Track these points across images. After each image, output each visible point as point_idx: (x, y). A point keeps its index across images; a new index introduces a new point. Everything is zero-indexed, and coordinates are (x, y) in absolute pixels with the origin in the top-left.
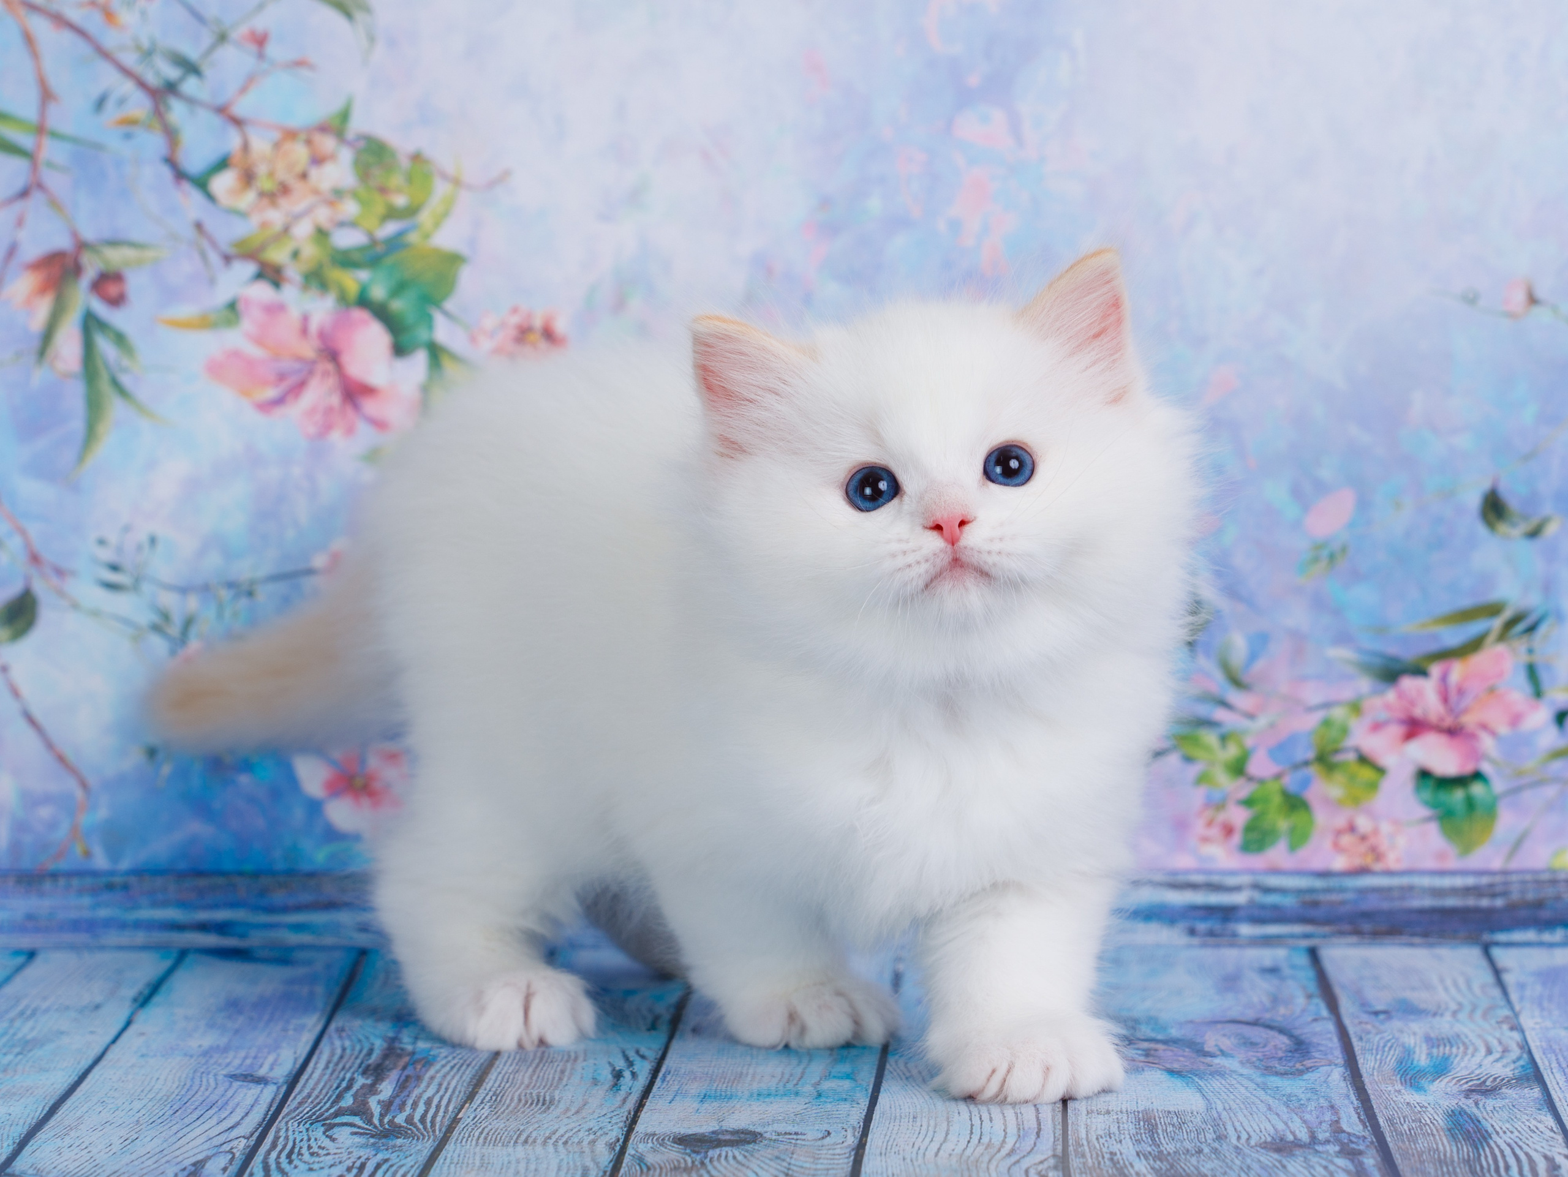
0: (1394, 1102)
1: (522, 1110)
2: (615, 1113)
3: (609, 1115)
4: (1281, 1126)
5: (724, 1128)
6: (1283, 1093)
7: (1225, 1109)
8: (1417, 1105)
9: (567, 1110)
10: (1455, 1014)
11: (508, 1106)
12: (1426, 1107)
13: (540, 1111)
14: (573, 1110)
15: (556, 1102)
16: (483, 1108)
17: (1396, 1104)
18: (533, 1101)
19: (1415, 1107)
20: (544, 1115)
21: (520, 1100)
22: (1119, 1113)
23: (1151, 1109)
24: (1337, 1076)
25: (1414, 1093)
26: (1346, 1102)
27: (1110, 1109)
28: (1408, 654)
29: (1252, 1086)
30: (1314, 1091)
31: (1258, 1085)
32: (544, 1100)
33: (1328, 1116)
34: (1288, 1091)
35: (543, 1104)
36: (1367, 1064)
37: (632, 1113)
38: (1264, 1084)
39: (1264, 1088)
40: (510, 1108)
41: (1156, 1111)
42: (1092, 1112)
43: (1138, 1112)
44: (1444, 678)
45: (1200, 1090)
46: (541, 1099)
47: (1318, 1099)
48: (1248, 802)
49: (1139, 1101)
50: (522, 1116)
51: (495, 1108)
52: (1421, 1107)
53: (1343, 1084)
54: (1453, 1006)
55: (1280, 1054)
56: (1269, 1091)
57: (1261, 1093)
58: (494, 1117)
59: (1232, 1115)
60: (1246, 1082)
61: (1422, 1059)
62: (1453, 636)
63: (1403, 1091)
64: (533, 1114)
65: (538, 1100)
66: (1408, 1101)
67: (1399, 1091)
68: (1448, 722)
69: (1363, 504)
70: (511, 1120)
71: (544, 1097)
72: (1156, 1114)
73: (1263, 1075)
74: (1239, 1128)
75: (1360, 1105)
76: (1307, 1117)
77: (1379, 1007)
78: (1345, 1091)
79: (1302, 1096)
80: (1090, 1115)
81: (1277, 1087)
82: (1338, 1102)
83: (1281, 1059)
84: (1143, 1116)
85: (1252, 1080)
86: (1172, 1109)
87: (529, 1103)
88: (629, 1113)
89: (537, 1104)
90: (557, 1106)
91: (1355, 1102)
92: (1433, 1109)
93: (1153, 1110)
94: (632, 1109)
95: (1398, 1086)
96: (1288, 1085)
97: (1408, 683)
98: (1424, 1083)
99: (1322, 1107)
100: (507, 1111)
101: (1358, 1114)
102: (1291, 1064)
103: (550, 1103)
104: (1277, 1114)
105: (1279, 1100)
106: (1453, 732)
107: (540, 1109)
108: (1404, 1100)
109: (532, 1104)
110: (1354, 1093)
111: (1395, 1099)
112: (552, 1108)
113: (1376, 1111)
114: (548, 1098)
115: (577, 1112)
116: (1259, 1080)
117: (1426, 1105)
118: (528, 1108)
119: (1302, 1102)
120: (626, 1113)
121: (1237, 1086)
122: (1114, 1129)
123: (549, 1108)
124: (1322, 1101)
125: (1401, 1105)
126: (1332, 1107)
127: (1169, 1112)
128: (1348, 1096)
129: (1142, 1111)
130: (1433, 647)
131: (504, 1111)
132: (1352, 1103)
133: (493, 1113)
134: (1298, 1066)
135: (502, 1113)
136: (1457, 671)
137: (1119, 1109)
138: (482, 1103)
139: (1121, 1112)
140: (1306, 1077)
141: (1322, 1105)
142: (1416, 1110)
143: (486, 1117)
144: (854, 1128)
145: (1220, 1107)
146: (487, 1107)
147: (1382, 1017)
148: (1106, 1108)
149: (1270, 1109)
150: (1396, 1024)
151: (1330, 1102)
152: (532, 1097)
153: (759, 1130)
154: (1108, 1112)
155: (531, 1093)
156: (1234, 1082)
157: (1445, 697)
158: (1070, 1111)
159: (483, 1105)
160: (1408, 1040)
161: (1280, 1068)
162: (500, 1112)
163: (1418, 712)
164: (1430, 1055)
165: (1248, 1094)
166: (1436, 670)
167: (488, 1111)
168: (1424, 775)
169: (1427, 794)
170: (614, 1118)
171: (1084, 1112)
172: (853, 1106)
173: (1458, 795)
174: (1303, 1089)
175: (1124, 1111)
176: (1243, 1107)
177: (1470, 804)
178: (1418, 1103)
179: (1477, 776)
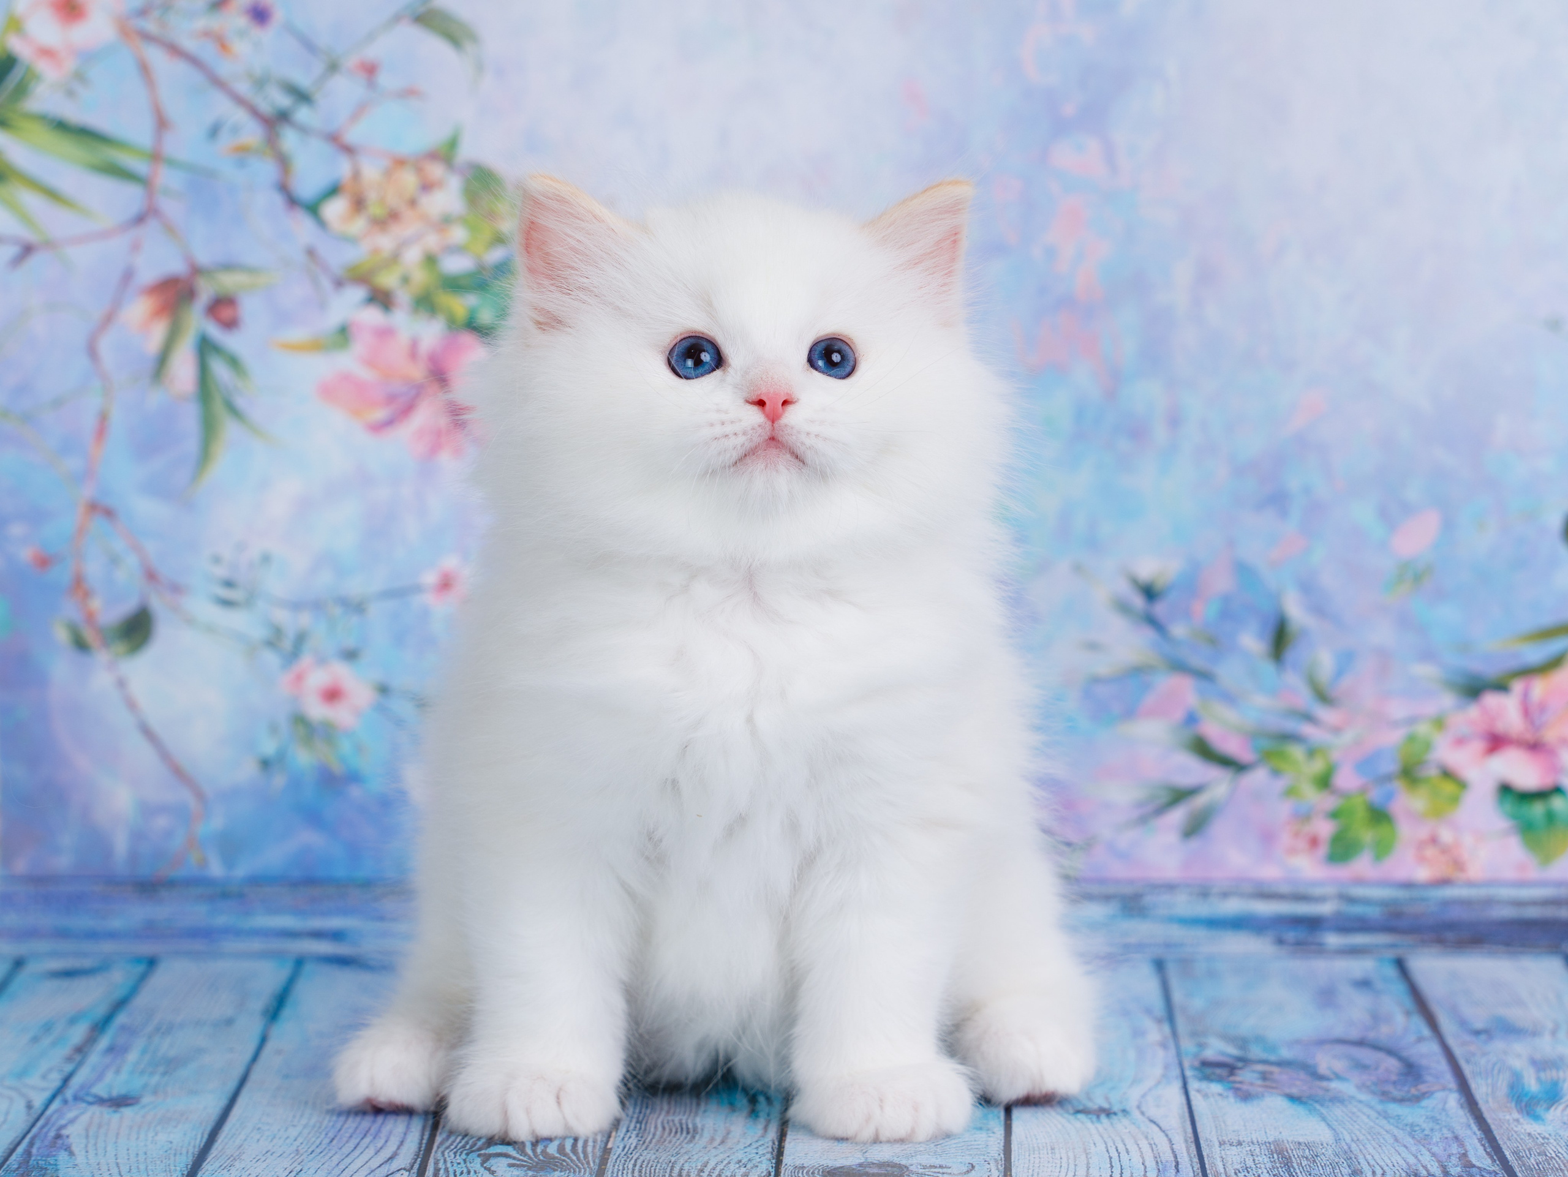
0: (1516, 1132)
1: (668, 1139)
2: (760, 1143)
3: (755, 1145)
4: (1412, 1160)
5: (869, 1160)
6: (1405, 1122)
7: (1353, 1140)
8: (1538, 1136)
9: (712, 1139)
10: (1554, 1033)
11: (654, 1135)
12: (1548, 1139)
13: (686, 1141)
14: (718, 1140)
15: (699, 1130)
16: (630, 1137)
17: (1518, 1135)
18: (677, 1129)
19: (1537, 1138)
20: (692, 1145)
21: (664, 1128)
22: (1250, 1144)
23: (1281, 1140)
24: (1453, 1100)
25: (1532, 1122)
26: (1469, 1132)
27: (1241, 1139)
28: (1491, 670)
29: (1374, 1115)
30: (1435, 1120)
31: (1379, 1113)
32: (688, 1129)
33: (1455, 1149)
34: (1410, 1120)
35: (688, 1133)
36: (1480, 1089)
37: (777, 1143)
38: (1385, 1112)
39: (1386, 1116)
40: (657, 1137)
41: (1286, 1142)
42: (1224, 1143)
43: (1269, 1143)
44: (1526, 695)
45: (1324, 1119)
46: (684, 1127)
47: (1441, 1129)
48: (1334, 815)
49: (1268, 1131)
50: (670, 1146)
51: (642, 1137)
52: (1543, 1138)
53: (1461, 1112)
54: (1550, 1025)
55: (1394, 1078)
56: (1392, 1121)
57: (1383, 1122)
58: (644, 1147)
59: (1361, 1147)
60: (1366, 1110)
61: (1532, 1084)
62: (1535, 654)
63: (1521, 1120)
64: (680, 1144)
65: (682, 1129)
66: (1528, 1131)
67: (1517, 1121)
68: (1529, 736)
69: (1448, 525)
70: (660, 1150)
71: (687, 1125)
72: (1288, 1146)
73: (1381, 1102)
74: (1372, 1162)
75: (1483, 1136)
76: (1435, 1149)
77: (1479, 1025)
78: (1464, 1120)
79: (1424, 1126)
80: (1223, 1147)
81: (1398, 1116)
82: (1462, 1133)
83: (1394, 1083)
84: (1275, 1148)
85: (1371, 1107)
86: (1301, 1140)
87: (674, 1130)
88: (774, 1143)
89: (682, 1133)
90: (701, 1136)
91: (1478, 1133)
92: (1555, 1140)
93: (1283, 1141)
94: (775, 1139)
95: (1516, 1115)
96: (1408, 1112)
97: (1491, 700)
98: (1539, 1110)
99: (1446, 1138)
100: (654, 1141)
101: (1483, 1145)
102: (1406, 1088)
103: (694, 1131)
104: (1405, 1146)
105: (1403, 1129)
106: (1535, 747)
107: (686, 1138)
108: (1525, 1130)
109: (676, 1132)
110: (1475, 1123)
111: (1515, 1129)
112: (697, 1137)
113: (1500, 1142)
114: (690, 1126)
115: (722, 1142)
116: (1379, 1107)
117: (1547, 1136)
118: (674, 1136)
119: (1426, 1132)
120: (770, 1144)
121: (1359, 1114)
122: (1250, 1163)
123: (694, 1137)
124: (1445, 1131)
125: (1522, 1136)
126: (1456, 1138)
127: (1300, 1143)
128: (1469, 1126)
129: (1273, 1142)
130: (1514, 664)
131: (651, 1140)
132: (1475, 1133)
133: (641, 1142)
134: (1413, 1091)
135: (650, 1142)
136: (1539, 688)
137: (1250, 1140)
138: (628, 1131)
139: (1253, 1143)
140: (1424, 1103)
141: (1446, 1136)
142: (1538, 1141)
143: (636, 1147)
144: (996, 1161)
145: (1348, 1138)
146: (633, 1136)
147: (1483, 1037)
148: (1237, 1138)
149: (1396, 1140)
150: (1498, 1045)
151: (1453, 1132)
152: (675, 1125)
153: (904, 1162)
154: (1240, 1143)
155: (673, 1121)
156: (1355, 1110)
157: (1526, 711)
158: (1202, 1142)
159: (629, 1134)
160: (1517, 1064)
161: (1396, 1093)
162: (647, 1141)
163: (1500, 727)
164: (1538, 1079)
165: (1372, 1124)
166: (1518, 686)
167: (636, 1141)
168: (1506, 790)
169: (1509, 806)
170: (760, 1148)
171: (1217, 1144)
172: (990, 1137)
173: (1537, 810)
174: (1424, 1117)
175: (1255, 1141)
176: (1369, 1137)
177: (1551, 817)
178: (1539, 1134)
179: (1557, 790)
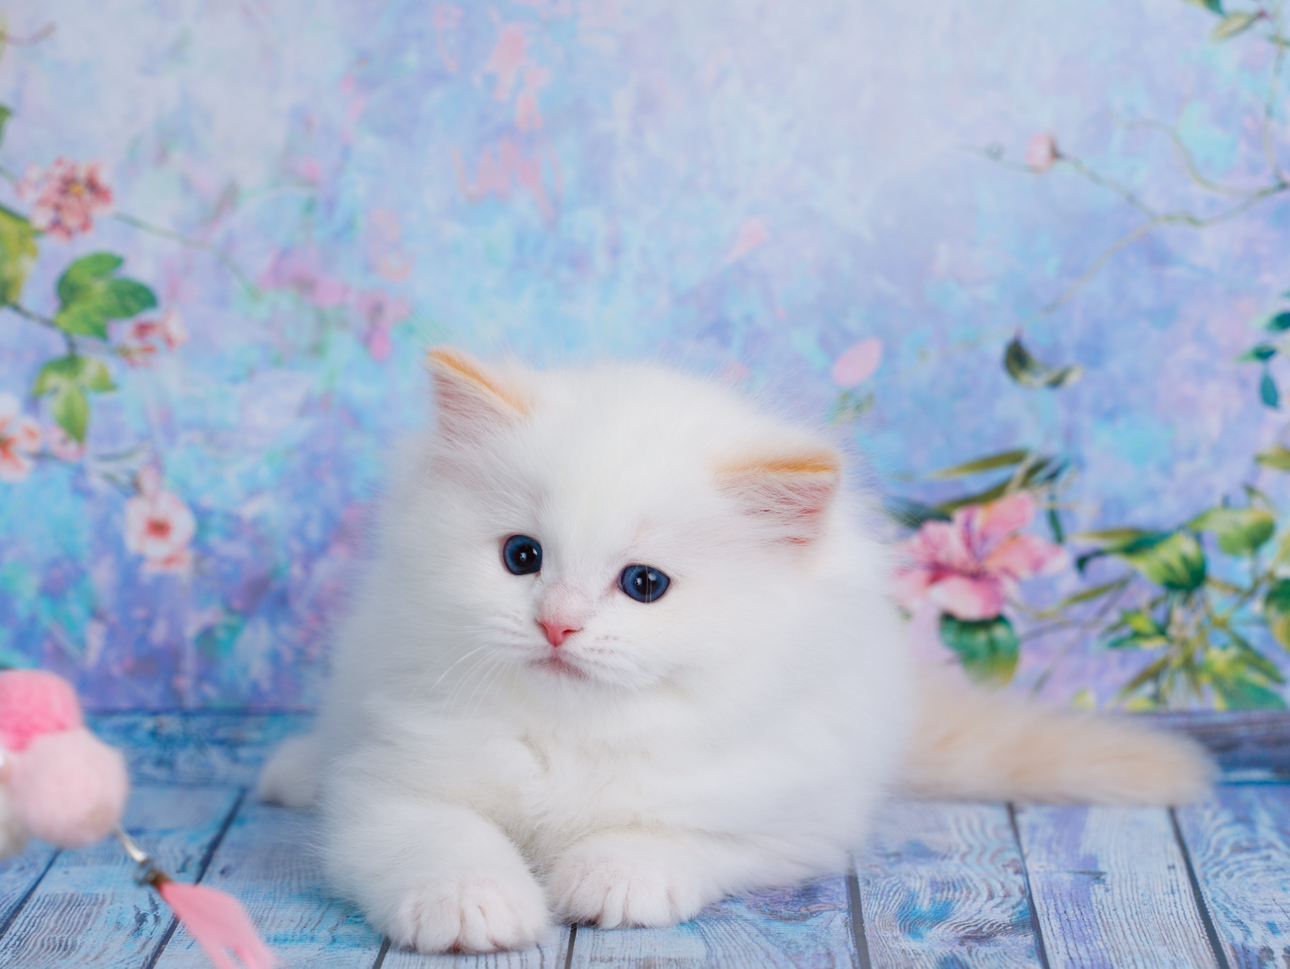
0: (891, 949)
1: (43, 955)
2: (133, 959)
3: (127, 961)
6: (784, 939)
7: (724, 956)
8: (911, 952)
9: (87, 955)
10: (964, 856)
11: (30, 952)
12: (920, 955)
13: (60, 957)
14: (93, 956)
15: (77, 947)
17: (891, 951)
18: (55, 946)
19: (910, 954)
20: (64, 961)
21: (43, 945)
23: (653, 957)
24: (839, 919)
25: (911, 939)
26: (844, 949)
27: (614, 956)
28: (933, 500)
29: (755, 932)
30: (814, 937)
31: (761, 931)
32: (66, 945)
33: (823, 964)
34: (790, 937)
35: (64, 950)
36: (871, 909)
37: (150, 959)
38: (767, 930)
39: (766, 934)
40: (32, 954)
41: (657, 959)
42: (596, 959)
44: (968, 524)
45: (703, 936)
46: (63, 944)
47: (816, 947)
50: (43, 962)
52: (915, 954)
53: (843, 930)
54: (963, 849)
56: (771, 938)
57: (762, 940)
58: (15, 963)
59: (730, 963)
60: (749, 928)
61: (924, 905)
62: (976, 483)
63: (901, 938)
64: (53, 960)
65: (60, 946)
66: (903, 948)
67: (896, 938)
68: (972, 566)
71: (67, 942)
72: (657, 962)
73: (767, 920)
75: (856, 952)
76: (803, 964)
77: (894, 848)
78: (844, 938)
79: (801, 943)
81: (779, 933)
82: (836, 948)
83: (789, 902)
84: (644, 963)
85: (755, 925)
86: (673, 957)
87: (51, 948)
88: (147, 959)
89: (59, 949)
90: (77, 952)
91: (852, 949)
92: (927, 956)
93: (654, 958)
94: (150, 955)
95: (897, 933)
96: (788, 931)
97: (933, 529)
98: (922, 929)
99: (819, 954)
100: (28, 957)
101: (853, 961)
102: (797, 908)
103: (72, 948)
105: (778, 947)
106: (977, 576)
107: (61, 954)
108: (901, 946)
109: (53, 949)
110: (853, 939)
111: (891, 945)
112: (73, 953)
113: (871, 958)
114: (70, 943)
115: (96, 958)
116: (764, 926)
117: (921, 952)
118: (49, 953)
119: (801, 949)
120: (144, 959)
121: (741, 932)
123: (69, 953)
124: (820, 948)
125: (896, 953)
126: (829, 954)
127: (670, 960)
128: (846, 943)
129: (643, 959)
130: (956, 493)
131: (26, 956)
132: (849, 950)
133: (15, 959)
134: (803, 910)
135: (24, 959)
136: (981, 517)
137: (622, 956)
139: (624, 959)
140: (810, 921)
141: (819, 952)
142: (909, 957)
143: (8, 963)
145: (720, 954)
146: (9, 953)
147: (893, 860)
148: (610, 954)
149: (768, 956)
150: (905, 868)
151: (828, 949)
152: (54, 942)
154: (611, 960)
155: (54, 938)
156: (738, 927)
157: (968, 542)
158: (574, 958)
159: (6, 950)
160: (915, 884)
161: (785, 912)
162: (21, 957)
163: (942, 557)
164: (932, 900)
165: (750, 941)
166: (959, 516)
167: (10, 957)
168: (948, 618)
169: (951, 637)
170: (132, 964)
171: (588, 959)
172: (365, 953)
173: (981, 638)
174: (805, 935)
175: (627, 957)
176: (742, 953)
177: (993, 646)
178: (913, 950)
179: (1000, 619)
